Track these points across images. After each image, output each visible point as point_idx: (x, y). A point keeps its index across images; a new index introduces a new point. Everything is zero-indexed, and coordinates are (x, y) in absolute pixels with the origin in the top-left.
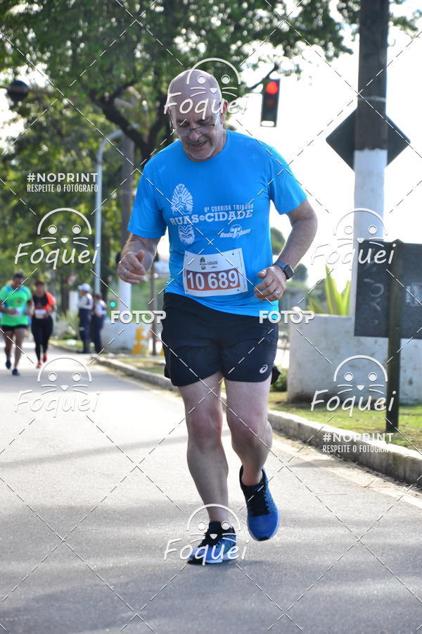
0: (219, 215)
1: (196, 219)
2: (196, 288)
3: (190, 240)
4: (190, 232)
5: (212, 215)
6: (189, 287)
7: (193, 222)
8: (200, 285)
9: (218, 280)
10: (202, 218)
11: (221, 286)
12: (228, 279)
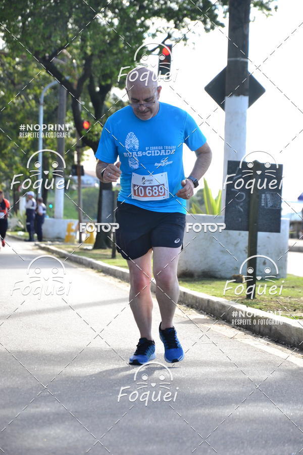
0: (154, 152)
1: (140, 154)
2: (139, 195)
3: (136, 167)
4: (136, 162)
5: (150, 152)
6: (135, 194)
7: (139, 156)
8: (141, 194)
9: (152, 191)
10: (144, 153)
11: (154, 194)
12: (158, 190)
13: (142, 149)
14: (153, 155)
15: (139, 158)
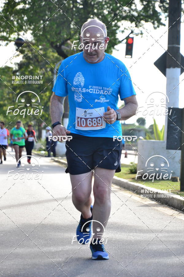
0: (95, 91)
1: (84, 90)
2: (81, 126)
3: (80, 100)
4: (80, 96)
5: (92, 90)
6: (78, 125)
7: (83, 91)
8: (83, 124)
9: (92, 122)
10: (87, 90)
11: (94, 125)
12: (97, 122)
13: (86, 86)
14: (94, 93)
15: (83, 94)
